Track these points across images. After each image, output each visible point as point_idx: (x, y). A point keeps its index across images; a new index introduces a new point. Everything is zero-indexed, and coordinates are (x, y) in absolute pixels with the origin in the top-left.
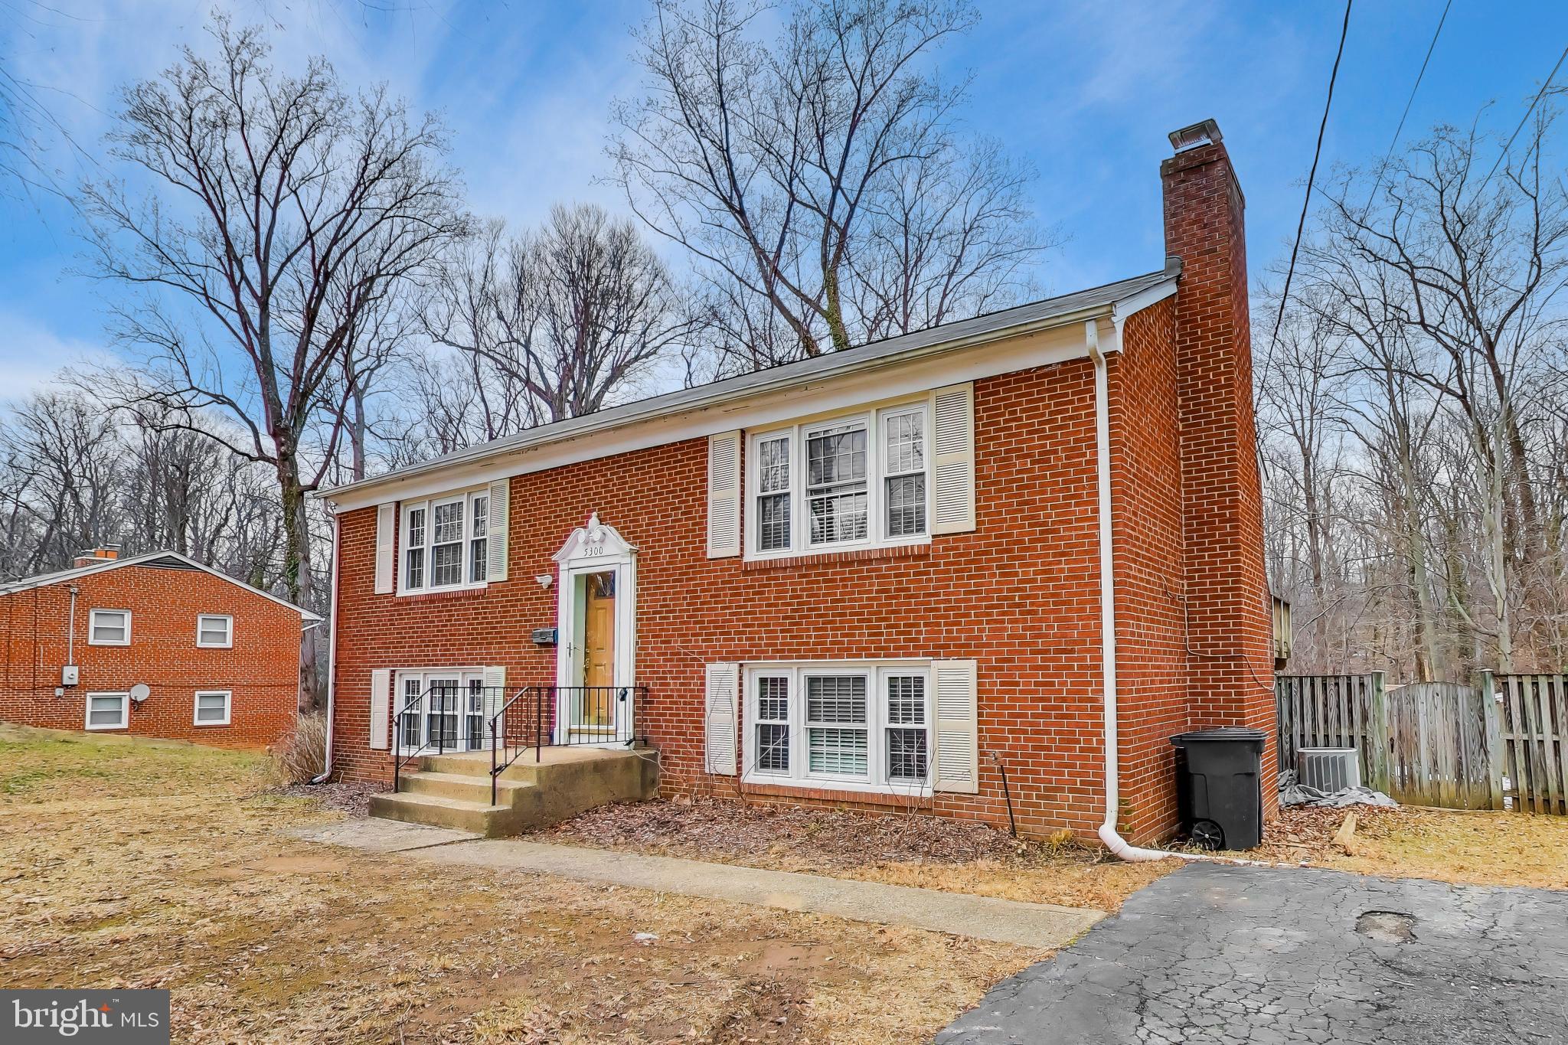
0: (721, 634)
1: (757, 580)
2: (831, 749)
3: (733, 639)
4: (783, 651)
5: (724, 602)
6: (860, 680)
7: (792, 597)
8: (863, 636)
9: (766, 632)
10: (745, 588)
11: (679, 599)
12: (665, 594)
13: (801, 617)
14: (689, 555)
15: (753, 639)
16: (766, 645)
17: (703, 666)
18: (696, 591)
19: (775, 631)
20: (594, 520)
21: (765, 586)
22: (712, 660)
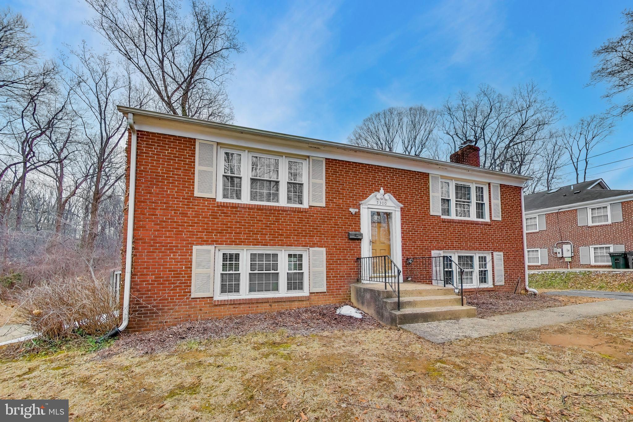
0: (435, 241)
1: (447, 225)
2: (467, 277)
3: (440, 243)
4: (456, 248)
5: (436, 230)
6: (471, 257)
7: (458, 232)
8: (477, 245)
9: (450, 241)
10: (443, 226)
11: (419, 227)
12: (413, 225)
13: (461, 238)
14: (422, 212)
15: (446, 243)
16: (451, 245)
17: (430, 251)
18: (426, 225)
19: (453, 241)
20: (382, 191)
21: (449, 227)
22: (433, 249)
